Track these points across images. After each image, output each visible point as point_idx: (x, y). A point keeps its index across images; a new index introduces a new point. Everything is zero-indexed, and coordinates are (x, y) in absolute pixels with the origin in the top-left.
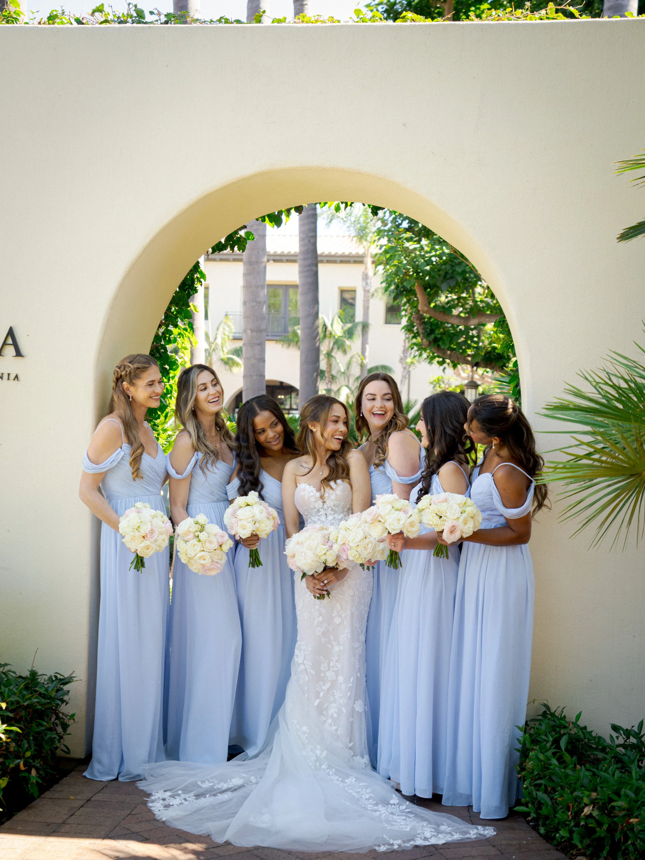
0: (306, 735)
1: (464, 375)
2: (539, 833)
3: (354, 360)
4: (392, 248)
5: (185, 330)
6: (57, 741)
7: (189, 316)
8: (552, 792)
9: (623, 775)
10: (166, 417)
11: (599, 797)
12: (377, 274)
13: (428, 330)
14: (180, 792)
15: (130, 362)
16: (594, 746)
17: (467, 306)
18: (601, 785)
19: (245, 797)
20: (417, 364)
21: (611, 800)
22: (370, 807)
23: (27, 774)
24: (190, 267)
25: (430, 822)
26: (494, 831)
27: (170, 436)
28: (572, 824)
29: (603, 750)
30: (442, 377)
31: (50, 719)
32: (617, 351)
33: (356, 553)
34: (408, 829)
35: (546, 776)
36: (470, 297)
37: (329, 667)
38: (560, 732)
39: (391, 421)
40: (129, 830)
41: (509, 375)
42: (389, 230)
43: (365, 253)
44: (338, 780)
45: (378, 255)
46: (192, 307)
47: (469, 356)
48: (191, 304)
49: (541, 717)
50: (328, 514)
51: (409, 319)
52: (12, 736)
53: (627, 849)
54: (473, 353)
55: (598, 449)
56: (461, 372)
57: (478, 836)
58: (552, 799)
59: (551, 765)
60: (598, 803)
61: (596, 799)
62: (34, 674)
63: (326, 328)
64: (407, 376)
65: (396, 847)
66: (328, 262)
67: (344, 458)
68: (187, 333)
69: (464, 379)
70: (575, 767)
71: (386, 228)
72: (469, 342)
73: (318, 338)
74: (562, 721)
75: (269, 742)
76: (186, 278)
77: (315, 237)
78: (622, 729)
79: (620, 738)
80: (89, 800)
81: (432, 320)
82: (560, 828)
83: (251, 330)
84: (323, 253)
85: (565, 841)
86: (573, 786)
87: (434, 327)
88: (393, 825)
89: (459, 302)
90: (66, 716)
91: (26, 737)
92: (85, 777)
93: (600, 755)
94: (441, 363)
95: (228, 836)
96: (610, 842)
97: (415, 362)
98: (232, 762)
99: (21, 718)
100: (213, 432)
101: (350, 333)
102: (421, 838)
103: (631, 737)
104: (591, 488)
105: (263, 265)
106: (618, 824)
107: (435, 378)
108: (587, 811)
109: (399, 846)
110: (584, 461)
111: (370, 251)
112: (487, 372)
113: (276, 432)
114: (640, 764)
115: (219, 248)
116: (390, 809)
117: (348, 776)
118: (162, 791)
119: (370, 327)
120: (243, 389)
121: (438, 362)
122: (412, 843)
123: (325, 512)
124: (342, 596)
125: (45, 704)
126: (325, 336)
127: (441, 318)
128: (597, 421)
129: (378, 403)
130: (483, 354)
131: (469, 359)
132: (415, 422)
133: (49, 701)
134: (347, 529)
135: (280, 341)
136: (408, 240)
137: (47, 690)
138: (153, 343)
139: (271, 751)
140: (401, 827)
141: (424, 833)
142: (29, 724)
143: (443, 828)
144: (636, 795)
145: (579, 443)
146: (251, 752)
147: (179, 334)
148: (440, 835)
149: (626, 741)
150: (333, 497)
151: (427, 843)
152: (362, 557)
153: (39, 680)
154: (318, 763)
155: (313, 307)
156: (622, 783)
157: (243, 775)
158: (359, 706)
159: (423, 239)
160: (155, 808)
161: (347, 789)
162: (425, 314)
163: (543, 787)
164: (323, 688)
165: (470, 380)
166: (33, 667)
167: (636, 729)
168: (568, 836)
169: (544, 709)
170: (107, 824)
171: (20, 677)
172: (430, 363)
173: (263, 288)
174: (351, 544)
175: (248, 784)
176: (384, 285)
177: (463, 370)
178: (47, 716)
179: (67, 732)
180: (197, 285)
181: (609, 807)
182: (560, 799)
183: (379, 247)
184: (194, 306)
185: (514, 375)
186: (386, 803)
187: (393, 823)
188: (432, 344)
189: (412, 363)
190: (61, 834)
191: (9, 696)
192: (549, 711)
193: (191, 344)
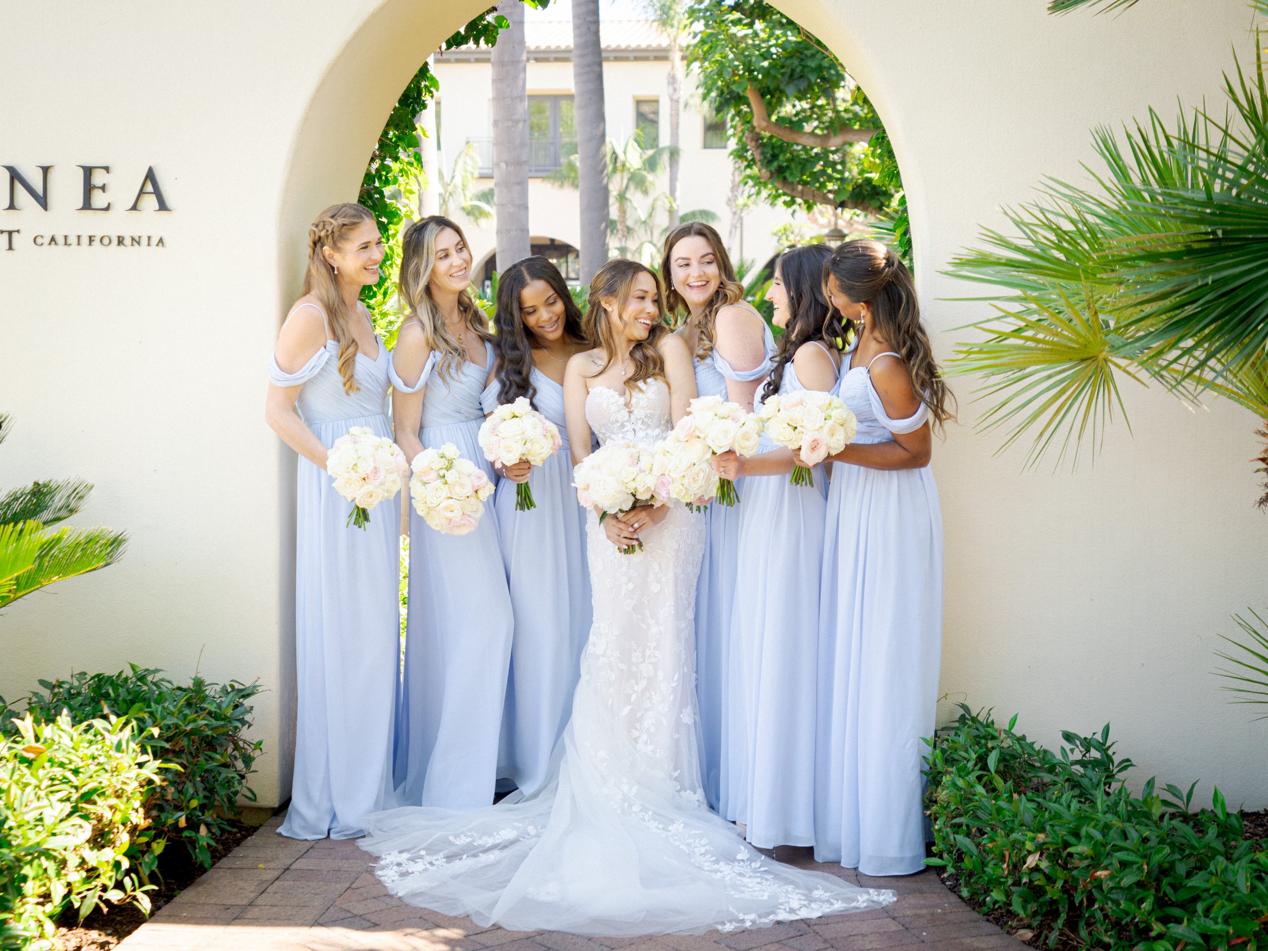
0: (605, 765)
1: (822, 221)
2: (960, 897)
3: (659, 203)
4: (711, 35)
5: (411, 164)
6: (236, 783)
7: (414, 143)
8: (978, 834)
9: (1084, 807)
10: (385, 294)
11: (1048, 840)
12: (690, 75)
13: (769, 155)
14: (423, 853)
15: (332, 217)
16: (1037, 764)
17: (825, 119)
18: (1051, 823)
19: (523, 857)
20: (752, 207)
21: (1067, 845)
22: (707, 866)
23: (193, 834)
24: (415, 70)
25: (797, 886)
26: (894, 895)
27: (391, 323)
28: (1010, 881)
29: (1052, 770)
30: (791, 226)
31: (226, 750)
32: (1054, 177)
33: (681, 487)
34: (765, 897)
35: (968, 812)
36: (828, 104)
37: (644, 656)
38: (986, 745)
39: (717, 292)
40: (348, 911)
41: (892, 218)
42: (706, 10)
43: (670, 45)
44: (657, 828)
45: (691, 48)
46: (419, 131)
47: (830, 191)
48: (417, 126)
49: (957, 724)
50: (637, 429)
51: (740, 140)
52: (170, 776)
53: (1093, 916)
54: (836, 187)
55: (1030, 321)
56: (818, 217)
57: (871, 904)
58: (978, 845)
59: (975, 795)
60: (1048, 849)
61: (1044, 843)
62: (199, 684)
63: (616, 158)
64: (739, 225)
65: (748, 924)
66: (616, 59)
67: (655, 347)
68: (412, 169)
69: (823, 226)
70: (1011, 796)
71: (702, 6)
72: (829, 171)
73: (605, 173)
74: (989, 730)
75: (553, 774)
76: (409, 88)
77: (597, 22)
78: (1078, 737)
79: (1077, 751)
80: (288, 869)
81: (774, 140)
82: (991, 888)
83: (506, 163)
84: (609, 46)
85: (1000, 907)
86: (1010, 825)
87: (776, 151)
88: (743, 892)
89: (813, 113)
90: (249, 744)
91: (191, 777)
92: (280, 835)
93: (1047, 778)
94: (789, 204)
95: (496, 917)
96: (1067, 906)
97: (749, 203)
98: (502, 804)
99: (182, 751)
100: (456, 316)
101: (651, 164)
102: (785, 909)
103: (1092, 749)
104: (1020, 383)
105: (521, 65)
106: (1078, 879)
107: (779, 226)
108: (1031, 861)
109: (753, 922)
110: (1012, 341)
111: (679, 41)
112: (858, 215)
113: (553, 313)
114: (1107, 790)
115: (456, 41)
116: (737, 868)
117: (672, 821)
118: (395, 853)
119: (681, 154)
120: (497, 250)
121: (785, 203)
122: (771, 917)
123: (633, 427)
124: (660, 551)
125: (217, 728)
126: (615, 170)
127: (787, 137)
128: (1029, 280)
129: (694, 271)
130: (850, 188)
131: (831, 196)
132: (753, 292)
133: (222, 723)
134: (666, 453)
135: (548, 178)
136: (736, 23)
137: (219, 706)
138: (363, 185)
139: (557, 787)
140: (755, 894)
141: (789, 903)
142: (194, 758)
143: (817, 893)
144: (1104, 836)
145: (1003, 314)
146: (526, 788)
147: (401, 171)
148: (813, 905)
149: (1084, 756)
150: (644, 403)
151: (794, 917)
152: (691, 493)
153: (207, 692)
154: (626, 804)
155: (597, 126)
156: (1083, 819)
157: (516, 824)
158: (688, 717)
159: (757, 21)
160: (386, 878)
161: (671, 840)
162: (763, 133)
163: (964, 828)
164: (636, 688)
165: (833, 227)
166: (197, 672)
167: (1099, 737)
168: (1005, 899)
169: (962, 712)
170: (316, 904)
171: (179, 688)
172: (773, 204)
173: (521, 98)
174: (673, 475)
175: (524, 838)
176: (701, 90)
177: (821, 213)
178: (221, 746)
179: (252, 769)
180: (426, 97)
181: (1064, 854)
182: (990, 845)
183: (692, 35)
184: (422, 129)
185: (901, 218)
186: (731, 859)
187: (742, 888)
188: (775, 176)
189: (745, 205)
190: (246, 921)
191: (164, 718)
192: (970, 714)
193: (419, 184)
